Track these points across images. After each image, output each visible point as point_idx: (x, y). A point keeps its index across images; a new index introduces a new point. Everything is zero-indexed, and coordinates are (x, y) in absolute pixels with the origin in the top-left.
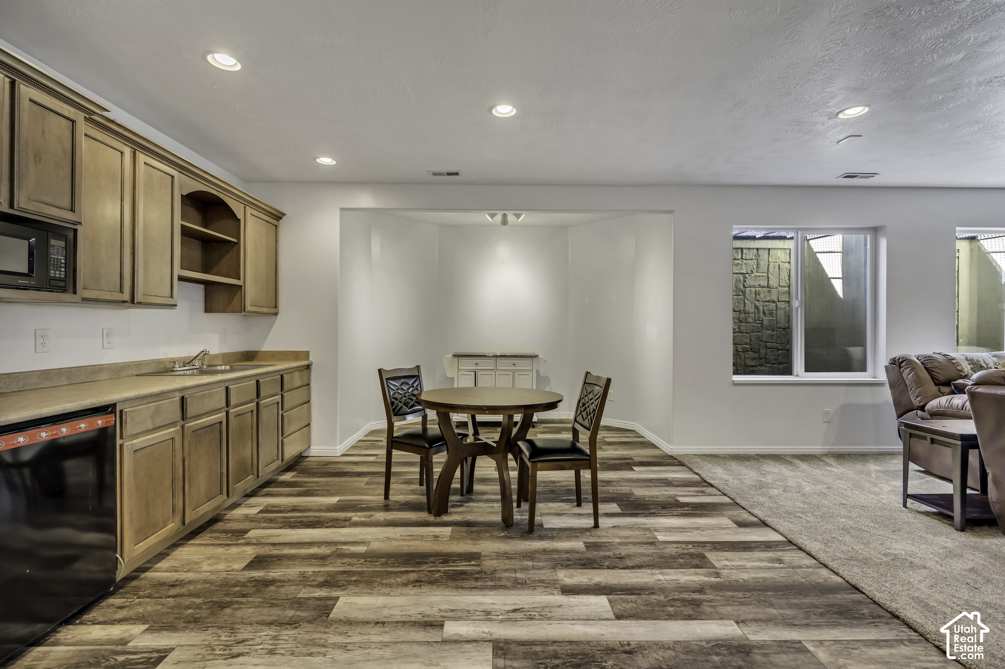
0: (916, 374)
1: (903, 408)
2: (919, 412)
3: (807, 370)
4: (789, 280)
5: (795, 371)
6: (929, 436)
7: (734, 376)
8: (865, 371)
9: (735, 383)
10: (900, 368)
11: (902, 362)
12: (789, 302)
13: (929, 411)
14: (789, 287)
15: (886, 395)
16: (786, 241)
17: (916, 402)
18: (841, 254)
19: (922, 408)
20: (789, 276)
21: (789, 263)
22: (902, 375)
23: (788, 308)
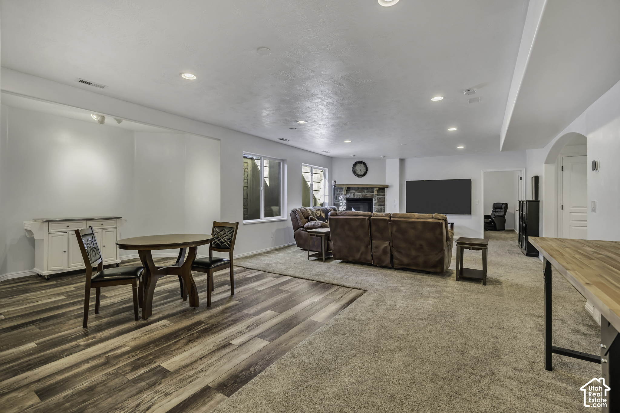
0: (300, 216)
1: (296, 227)
2: (302, 229)
3: (265, 216)
4: (248, 177)
5: (261, 218)
6: (316, 234)
7: (244, 221)
8: (280, 215)
9: (245, 224)
10: (295, 213)
11: (296, 211)
12: (247, 187)
13: (305, 227)
14: (248, 180)
15: (290, 224)
16: (247, 159)
17: (301, 225)
18: (268, 168)
19: (303, 227)
20: (248, 175)
21: (248, 169)
22: (296, 216)
23: (247, 190)
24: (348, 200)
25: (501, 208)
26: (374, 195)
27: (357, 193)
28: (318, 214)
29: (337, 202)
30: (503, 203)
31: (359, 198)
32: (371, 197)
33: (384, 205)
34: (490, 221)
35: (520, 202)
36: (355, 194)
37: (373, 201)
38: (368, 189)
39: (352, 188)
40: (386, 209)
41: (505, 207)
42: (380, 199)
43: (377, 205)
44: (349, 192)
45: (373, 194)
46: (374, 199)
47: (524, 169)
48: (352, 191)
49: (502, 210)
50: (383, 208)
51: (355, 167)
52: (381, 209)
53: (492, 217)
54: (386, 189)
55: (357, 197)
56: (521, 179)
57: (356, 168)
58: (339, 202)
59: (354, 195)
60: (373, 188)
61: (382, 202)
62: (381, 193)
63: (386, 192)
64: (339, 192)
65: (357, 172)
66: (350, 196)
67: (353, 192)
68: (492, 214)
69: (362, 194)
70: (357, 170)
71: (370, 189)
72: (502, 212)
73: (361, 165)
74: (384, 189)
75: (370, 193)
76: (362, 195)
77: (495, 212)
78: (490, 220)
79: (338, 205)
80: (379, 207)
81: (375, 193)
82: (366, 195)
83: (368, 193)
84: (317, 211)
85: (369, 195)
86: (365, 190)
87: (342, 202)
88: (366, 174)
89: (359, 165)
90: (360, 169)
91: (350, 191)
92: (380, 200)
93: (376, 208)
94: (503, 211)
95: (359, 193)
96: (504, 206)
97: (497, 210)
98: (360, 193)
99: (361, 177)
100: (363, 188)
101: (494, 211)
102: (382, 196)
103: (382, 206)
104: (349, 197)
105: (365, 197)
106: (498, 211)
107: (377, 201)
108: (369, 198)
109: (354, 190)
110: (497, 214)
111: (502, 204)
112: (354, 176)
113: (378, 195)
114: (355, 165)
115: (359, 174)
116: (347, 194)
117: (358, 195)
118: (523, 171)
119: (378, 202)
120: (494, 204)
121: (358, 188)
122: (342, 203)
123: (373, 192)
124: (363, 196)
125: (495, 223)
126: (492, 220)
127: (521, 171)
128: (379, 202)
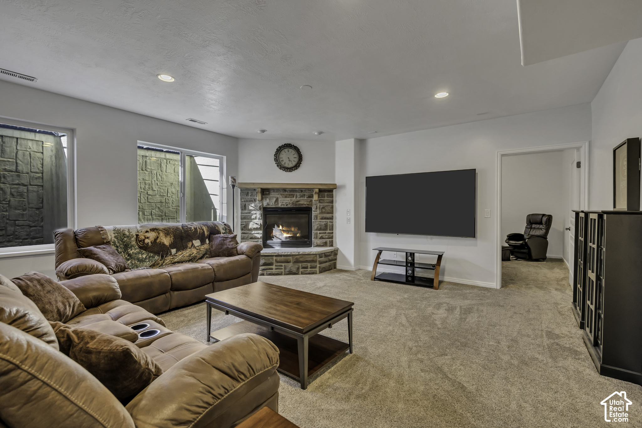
14: (42, 173)
21: (42, 153)
24: (267, 212)
25: (541, 223)
26: (313, 201)
27: (283, 198)
28: (148, 238)
29: (247, 213)
30: (544, 215)
31: (285, 206)
32: (308, 204)
33: (332, 218)
34: (522, 244)
35: (577, 214)
36: (279, 200)
37: (313, 212)
38: (302, 191)
39: (274, 190)
40: (336, 225)
41: (546, 222)
42: (323, 208)
43: (318, 218)
44: (267, 197)
45: (311, 201)
46: (314, 208)
47: (587, 144)
48: (274, 195)
49: (541, 226)
50: (329, 223)
51: (278, 154)
52: (326, 225)
53: (526, 237)
54: (336, 191)
55: (281, 205)
56: (579, 165)
57: (281, 156)
58: (250, 213)
59: (277, 200)
60: (311, 190)
61: (328, 213)
62: (326, 198)
63: (336, 197)
64: (249, 197)
65: (283, 163)
66: (269, 202)
67: (275, 197)
68: (525, 233)
69: (291, 200)
70: (284, 159)
71: (306, 191)
72: (541, 229)
73: (290, 150)
74: (331, 191)
75: (306, 198)
76: (291, 202)
77: (531, 228)
78: (521, 242)
79: (248, 219)
80: (323, 222)
81: (316, 197)
82: (299, 201)
83: (302, 199)
84: (147, 232)
85: (304, 202)
86: (298, 194)
87: (255, 214)
88: (299, 166)
89: (286, 150)
90: (288, 157)
91: (269, 194)
92: (324, 211)
93: (317, 223)
94: (543, 227)
95: (286, 197)
96: (544, 219)
97: (533, 226)
98: (289, 199)
99: (290, 171)
100: (293, 190)
101: (528, 227)
102: (328, 203)
103: (328, 221)
104: (268, 204)
105: (296, 205)
106: (534, 228)
107: (318, 212)
108: (305, 206)
109: (277, 193)
110: (533, 233)
111: (541, 216)
112: (278, 169)
113: (321, 201)
114: (280, 150)
115: (286, 165)
116: (264, 200)
117: (285, 202)
118: (582, 150)
119: (320, 213)
120: (529, 216)
121: (285, 190)
122: (255, 216)
123: (311, 196)
124: (293, 203)
125: (529, 248)
126: (524, 243)
127: (578, 149)
128: (322, 213)
